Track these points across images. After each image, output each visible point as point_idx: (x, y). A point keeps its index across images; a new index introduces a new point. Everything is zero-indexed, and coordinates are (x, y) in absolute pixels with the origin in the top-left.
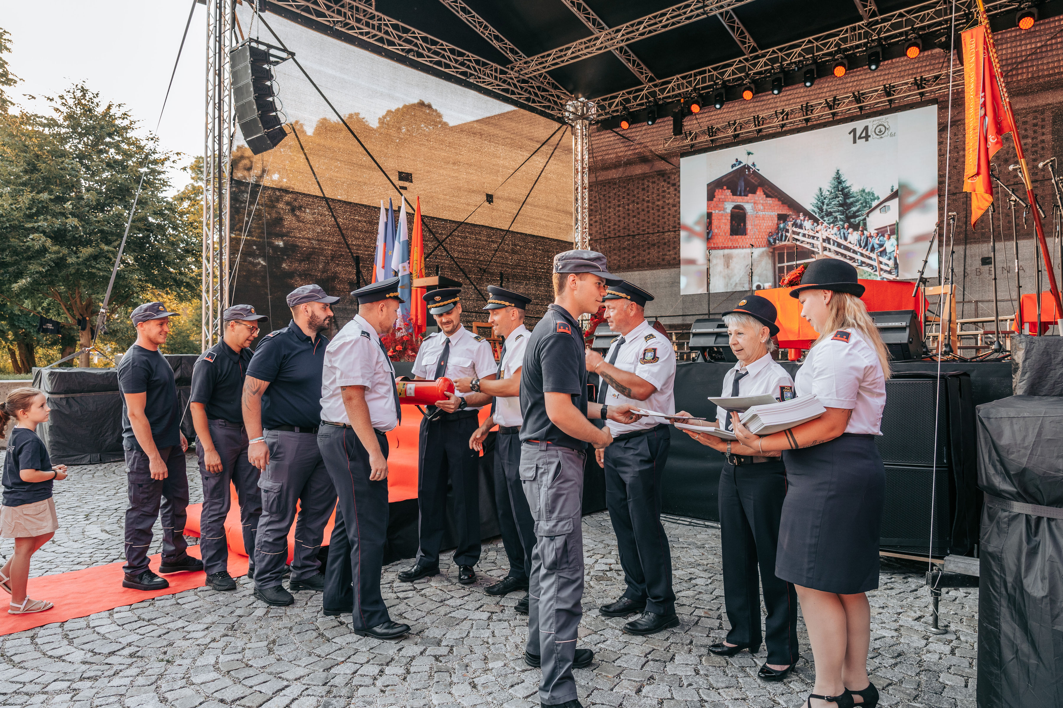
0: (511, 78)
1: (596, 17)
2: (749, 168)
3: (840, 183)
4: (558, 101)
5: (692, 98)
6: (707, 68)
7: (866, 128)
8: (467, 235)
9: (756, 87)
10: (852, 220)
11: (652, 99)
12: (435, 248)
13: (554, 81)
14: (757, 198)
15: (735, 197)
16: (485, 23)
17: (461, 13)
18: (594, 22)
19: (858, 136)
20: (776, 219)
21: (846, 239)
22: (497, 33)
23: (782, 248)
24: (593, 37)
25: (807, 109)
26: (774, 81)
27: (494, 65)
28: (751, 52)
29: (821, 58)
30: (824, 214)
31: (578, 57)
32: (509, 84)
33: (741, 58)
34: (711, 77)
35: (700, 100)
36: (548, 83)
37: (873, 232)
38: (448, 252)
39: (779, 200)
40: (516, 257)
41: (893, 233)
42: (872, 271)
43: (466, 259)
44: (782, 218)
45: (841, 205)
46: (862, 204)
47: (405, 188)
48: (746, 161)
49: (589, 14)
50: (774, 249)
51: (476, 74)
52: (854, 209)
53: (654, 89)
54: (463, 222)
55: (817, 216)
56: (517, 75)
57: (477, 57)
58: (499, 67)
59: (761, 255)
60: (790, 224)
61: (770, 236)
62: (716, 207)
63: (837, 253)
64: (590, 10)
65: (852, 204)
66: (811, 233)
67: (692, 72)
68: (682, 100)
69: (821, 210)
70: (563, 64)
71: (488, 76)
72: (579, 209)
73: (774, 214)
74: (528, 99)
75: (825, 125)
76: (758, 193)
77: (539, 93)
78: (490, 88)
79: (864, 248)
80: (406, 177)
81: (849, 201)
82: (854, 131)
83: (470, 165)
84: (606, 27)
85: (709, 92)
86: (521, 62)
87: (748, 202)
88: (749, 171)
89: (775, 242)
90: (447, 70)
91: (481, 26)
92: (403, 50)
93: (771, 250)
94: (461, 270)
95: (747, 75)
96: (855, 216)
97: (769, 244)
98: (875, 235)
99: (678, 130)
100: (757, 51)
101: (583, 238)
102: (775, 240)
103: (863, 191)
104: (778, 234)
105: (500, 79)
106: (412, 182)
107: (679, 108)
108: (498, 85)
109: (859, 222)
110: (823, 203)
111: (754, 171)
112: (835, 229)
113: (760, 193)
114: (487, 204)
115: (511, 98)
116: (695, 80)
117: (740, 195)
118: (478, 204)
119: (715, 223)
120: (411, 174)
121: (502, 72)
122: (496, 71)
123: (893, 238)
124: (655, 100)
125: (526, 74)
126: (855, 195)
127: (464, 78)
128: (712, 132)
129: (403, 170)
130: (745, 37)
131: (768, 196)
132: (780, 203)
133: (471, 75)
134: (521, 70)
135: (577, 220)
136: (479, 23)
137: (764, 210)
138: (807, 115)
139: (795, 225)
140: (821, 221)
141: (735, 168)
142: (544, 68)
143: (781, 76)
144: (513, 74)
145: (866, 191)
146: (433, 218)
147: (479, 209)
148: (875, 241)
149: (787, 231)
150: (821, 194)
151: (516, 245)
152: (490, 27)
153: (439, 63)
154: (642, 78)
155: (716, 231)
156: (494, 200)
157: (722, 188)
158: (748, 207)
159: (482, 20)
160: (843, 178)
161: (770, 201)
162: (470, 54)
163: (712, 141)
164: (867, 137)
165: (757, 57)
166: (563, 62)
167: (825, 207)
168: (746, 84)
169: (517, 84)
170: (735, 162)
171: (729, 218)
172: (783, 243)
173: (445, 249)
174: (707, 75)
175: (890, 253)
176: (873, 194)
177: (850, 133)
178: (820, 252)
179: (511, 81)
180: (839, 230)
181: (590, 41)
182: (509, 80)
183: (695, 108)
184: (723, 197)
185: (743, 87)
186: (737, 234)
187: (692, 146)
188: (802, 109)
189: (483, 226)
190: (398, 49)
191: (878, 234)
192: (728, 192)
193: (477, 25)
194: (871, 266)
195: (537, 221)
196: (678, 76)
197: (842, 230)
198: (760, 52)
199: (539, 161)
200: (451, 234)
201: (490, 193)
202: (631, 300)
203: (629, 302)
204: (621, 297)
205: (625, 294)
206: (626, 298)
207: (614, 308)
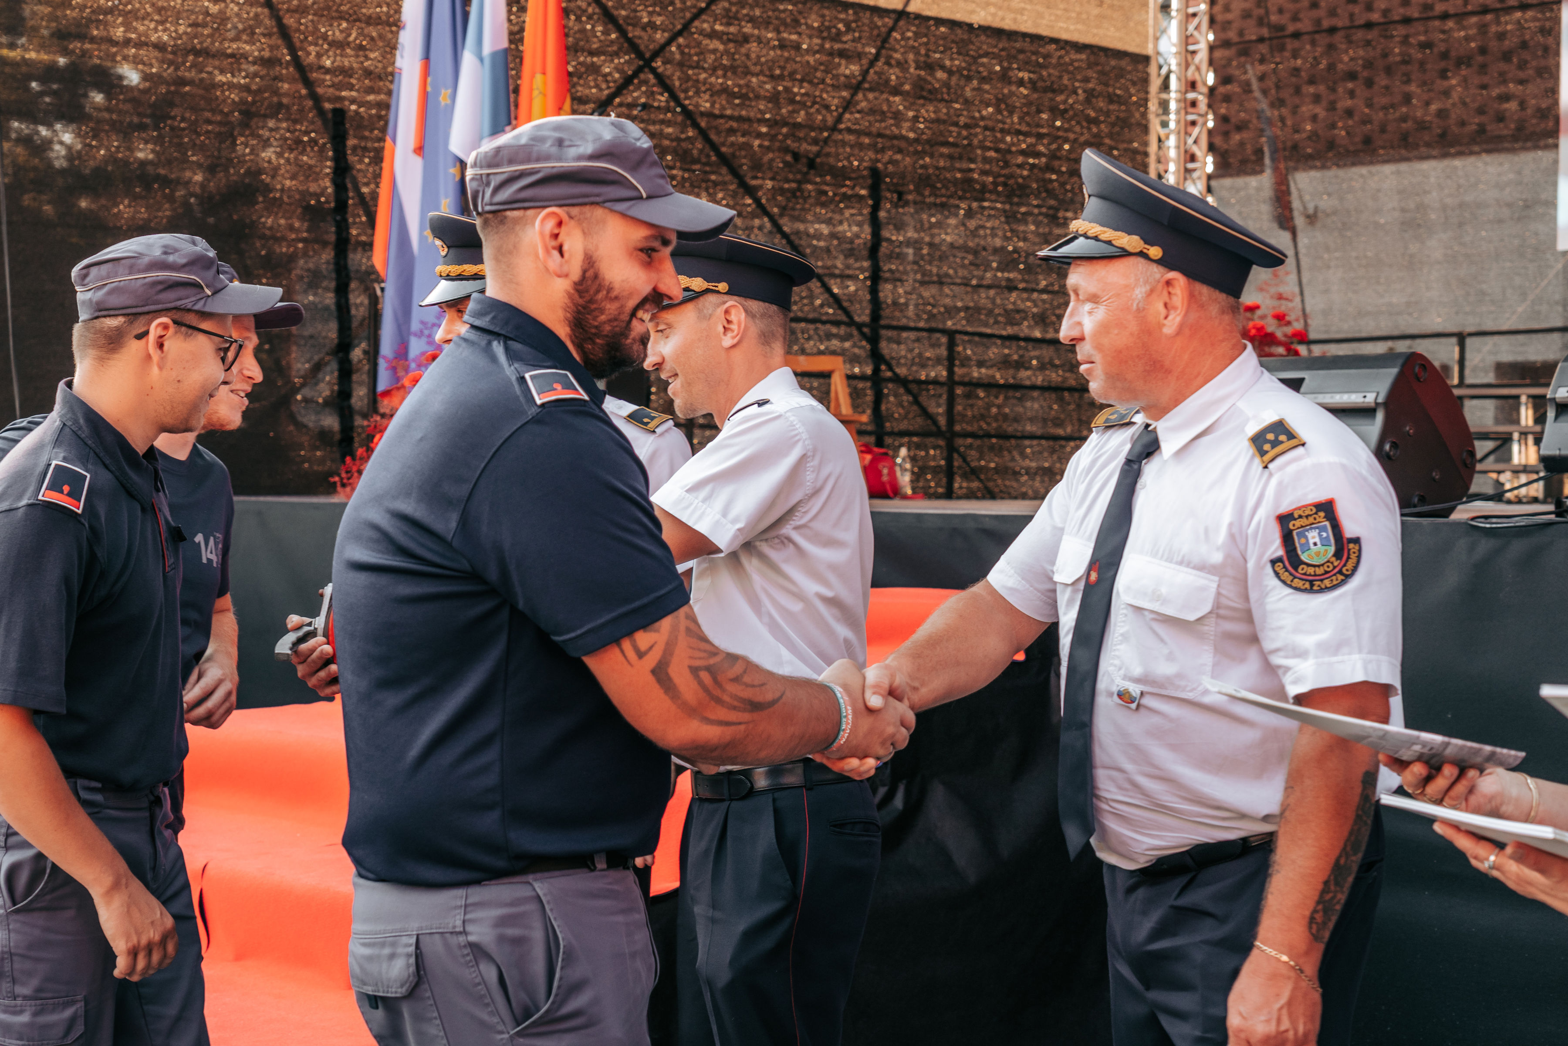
8: (748, 29)
12: (628, 81)
38: (673, 96)
40: (928, 111)
94: (724, 160)
101: (1189, 40)
151: (930, 67)
173: (663, 82)
200: (686, 27)
202: (1165, 262)
203: (1157, 272)
204: (1123, 249)
205: (1136, 238)
206: (1142, 254)
207: (1094, 299)
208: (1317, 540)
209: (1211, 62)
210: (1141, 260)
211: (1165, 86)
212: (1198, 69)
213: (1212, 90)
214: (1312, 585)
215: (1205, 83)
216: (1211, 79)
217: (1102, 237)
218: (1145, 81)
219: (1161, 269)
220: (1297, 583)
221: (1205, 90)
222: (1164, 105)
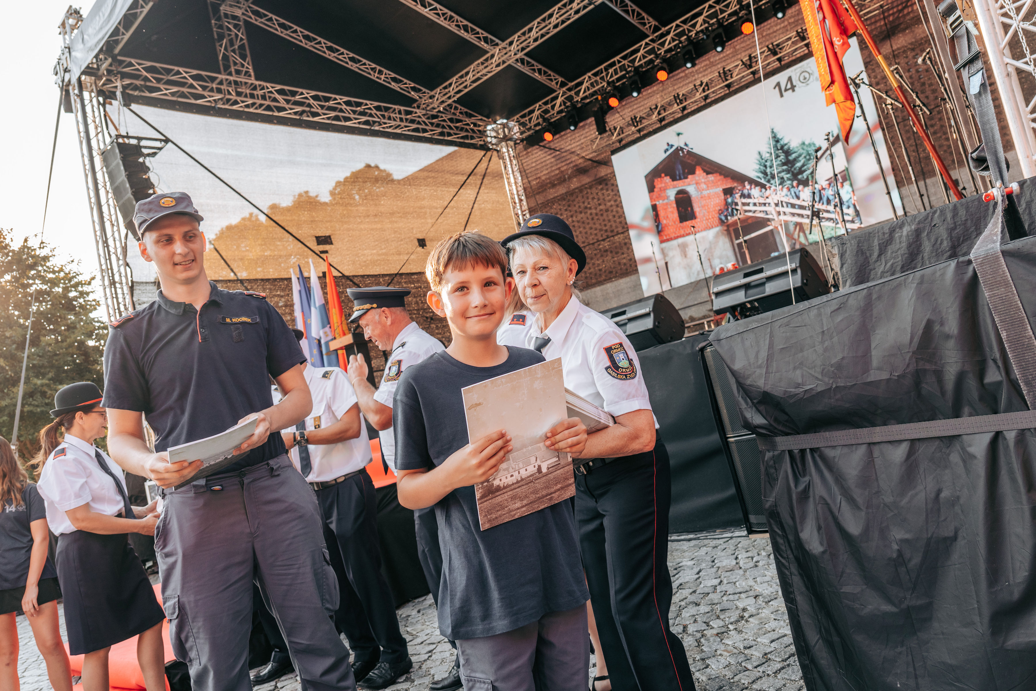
0: (419, 117)
1: (486, 34)
2: (682, 149)
3: (777, 141)
4: (475, 129)
5: (608, 93)
6: (615, 59)
7: (790, 79)
9: (668, 66)
10: (800, 177)
11: (569, 104)
13: (466, 110)
14: (697, 178)
15: (675, 182)
16: (378, 68)
17: (350, 63)
18: (486, 40)
19: (783, 89)
20: (722, 195)
21: (798, 198)
22: (393, 75)
23: (735, 223)
24: (488, 55)
25: (725, 74)
26: (684, 55)
27: (396, 107)
28: (654, 32)
29: (727, 20)
30: (769, 177)
31: (479, 79)
32: (419, 123)
33: (647, 40)
34: (623, 68)
35: (616, 93)
36: (461, 113)
37: (825, 184)
39: (721, 174)
41: (845, 179)
42: (834, 225)
44: (728, 192)
45: (784, 164)
46: (805, 157)
47: (325, 252)
48: (678, 142)
49: (478, 33)
50: (728, 226)
51: (379, 120)
52: (798, 165)
53: (569, 94)
54: (398, 274)
55: (763, 181)
56: (424, 112)
57: (376, 104)
58: (402, 108)
59: (717, 236)
60: (737, 196)
61: (720, 214)
62: (659, 198)
63: (793, 215)
64: (478, 30)
65: (795, 160)
66: (762, 201)
67: (602, 67)
68: (600, 98)
69: (765, 173)
70: (466, 90)
71: (395, 120)
73: (719, 190)
74: (442, 134)
75: (747, 86)
76: (697, 172)
77: (452, 125)
78: (398, 131)
79: (819, 202)
80: (325, 240)
81: (791, 158)
82: (778, 84)
83: (392, 214)
84: (499, 42)
85: (624, 83)
86: (425, 98)
87: (689, 184)
88: (683, 152)
89: (727, 219)
90: (348, 124)
91: (375, 72)
92: (296, 113)
93: (725, 228)
95: (657, 56)
96: (801, 172)
97: (722, 222)
98: (827, 187)
99: (602, 128)
100: (660, 29)
102: (726, 217)
103: (804, 144)
104: (727, 209)
105: (407, 120)
106: (331, 244)
107: (598, 106)
108: (406, 127)
109: (808, 177)
110: (765, 166)
111: (688, 151)
112: (785, 190)
113: (699, 172)
114: (420, 249)
115: (424, 137)
116: (607, 75)
117: (680, 179)
118: (411, 251)
119: (662, 213)
120: (330, 237)
121: (408, 113)
122: (400, 112)
123: (847, 185)
124: (572, 104)
125: (434, 108)
126: (796, 150)
127: (368, 127)
128: (637, 122)
129: (320, 234)
130: (643, 18)
131: (708, 173)
132: (722, 177)
133: (374, 122)
134: (428, 106)
136: (372, 69)
137: (708, 188)
138: (727, 80)
139: (743, 196)
140: (768, 185)
141: (668, 153)
142: (449, 98)
143: (691, 47)
144: (419, 112)
145: (807, 143)
146: (363, 276)
147: (412, 257)
148: (829, 193)
149: (736, 204)
150: (761, 157)
152: (385, 71)
153: (337, 118)
154: (553, 85)
155: (665, 222)
156: (427, 243)
157: (660, 177)
158: (691, 190)
159: (374, 66)
160: (779, 136)
161: (711, 177)
162: (368, 102)
163: (639, 131)
164: (793, 88)
165: (663, 35)
166: (466, 87)
167: (768, 170)
168: (658, 65)
169: (426, 121)
170: (666, 147)
171: (675, 205)
172: (736, 218)
174: (617, 66)
175: (847, 201)
176: (814, 144)
177: (775, 88)
178: (775, 217)
179: (420, 120)
180: (789, 189)
181: (486, 60)
182: (418, 119)
183: (613, 102)
184: (663, 185)
185: (656, 69)
186: (686, 220)
187: (620, 141)
188: (720, 76)
190: (290, 114)
191: (830, 184)
192: (667, 179)
193: (372, 73)
194: (832, 219)
196: (589, 74)
197: (792, 190)
198: (664, 29)
199: (469, 193)
201: (421, 238)
204: (367, 309)
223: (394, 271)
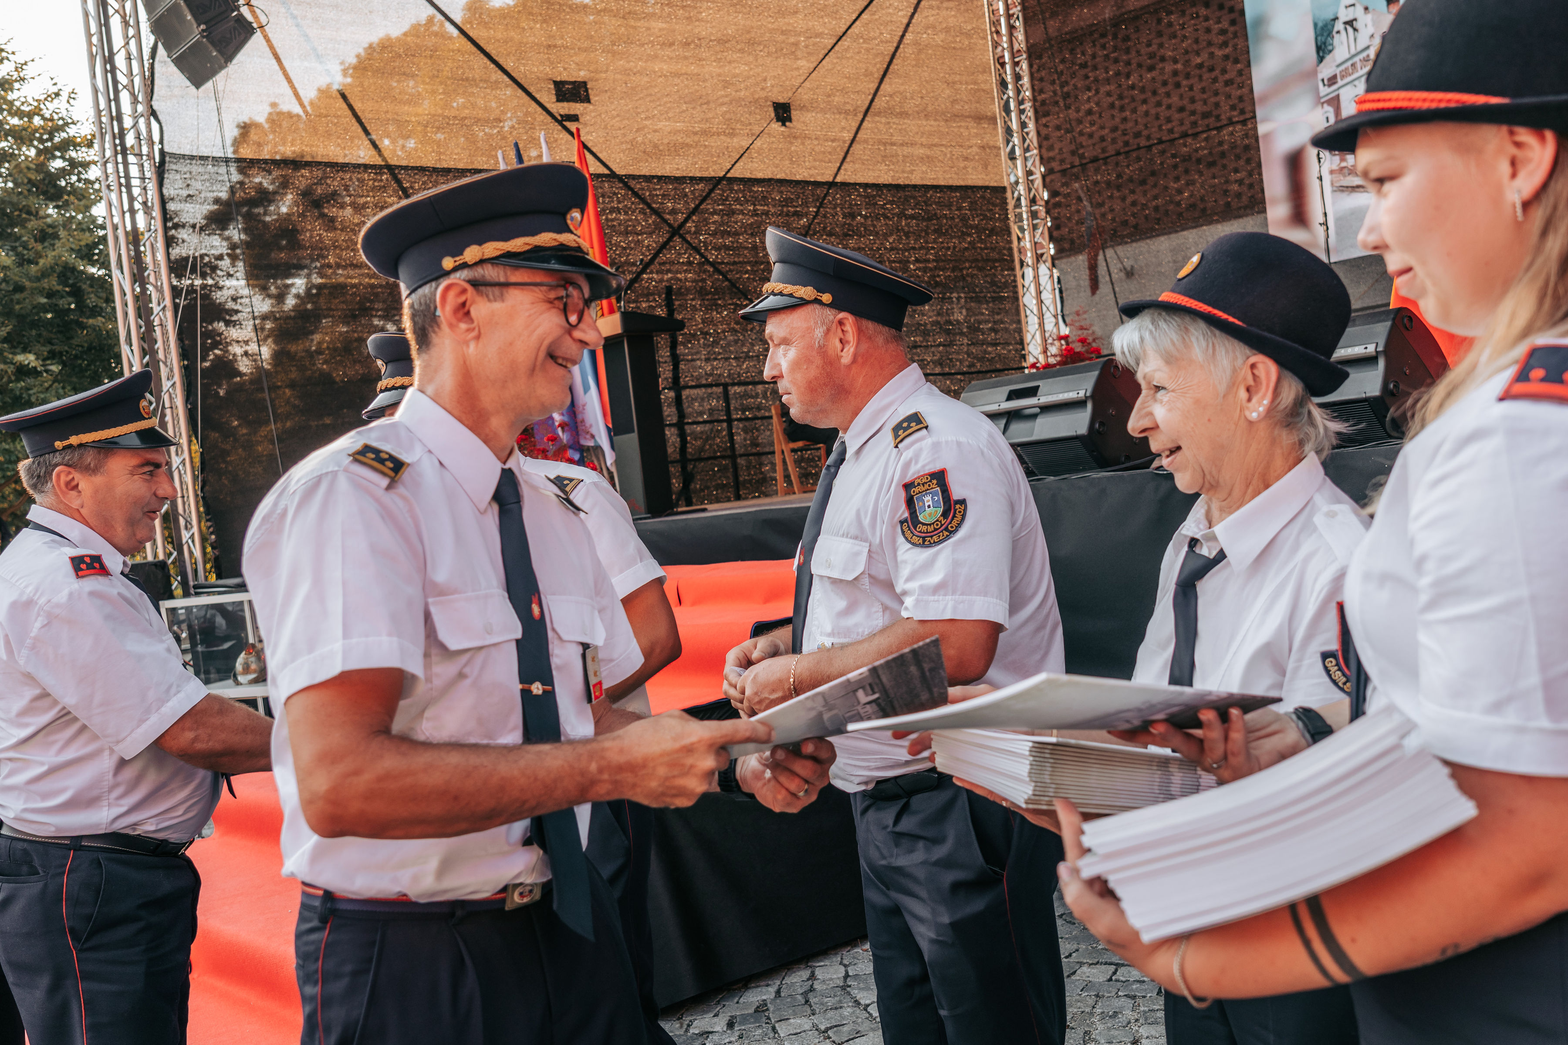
8: (735, 205)
12: (661, 248)
43: (735, 263)
47: (574, 118)
54: (724, 178)
72: (1012, 105)
80: (573, 91)
83: (723, 43)
101: (1029, 173)
106: (587, 100)
114: (776, 126)
118: (757, 129)
120: (584, 84)
129: (564, 77)
135: (1009, 131)
146: (648, 179)
147: (758, 143)
156: (794, 114)
189: (770, 180)
195: (907, 150)
200: (697, 207)
201: (781, 100)
202: (834, 305)
203: (829, 313)
204: (802, 299)
205: (810, 288)
206: (817, 301)
207: (785, 342)
208: (930, 503)
209: (1045, 186)
210: (817, 306)
211: (1018, 205)
212: (1037, 190)
213: (1047, 202)
214: (924, 541)
215: (1042, 199)
216: (1046, 196)
217: (785, 292)
218: (1004, 202)
219: (834, 311)
220: (915, 539)
221: (1043, 203)
222: (1020, 218)
223: (716, 171)
